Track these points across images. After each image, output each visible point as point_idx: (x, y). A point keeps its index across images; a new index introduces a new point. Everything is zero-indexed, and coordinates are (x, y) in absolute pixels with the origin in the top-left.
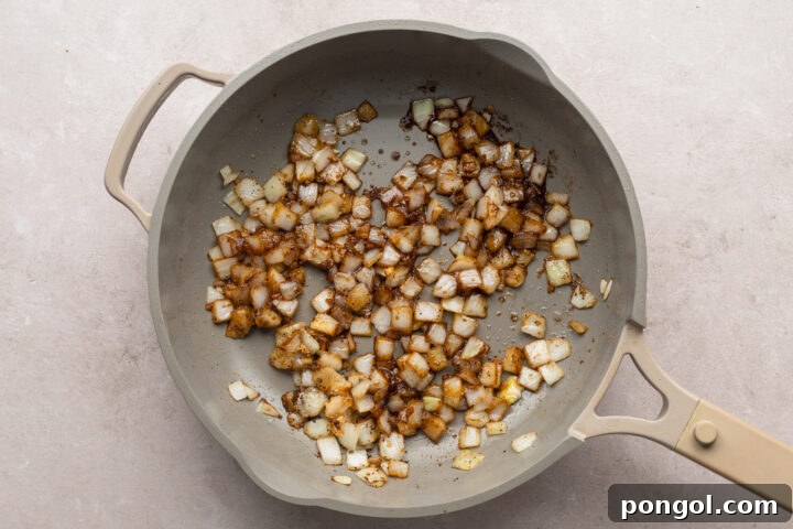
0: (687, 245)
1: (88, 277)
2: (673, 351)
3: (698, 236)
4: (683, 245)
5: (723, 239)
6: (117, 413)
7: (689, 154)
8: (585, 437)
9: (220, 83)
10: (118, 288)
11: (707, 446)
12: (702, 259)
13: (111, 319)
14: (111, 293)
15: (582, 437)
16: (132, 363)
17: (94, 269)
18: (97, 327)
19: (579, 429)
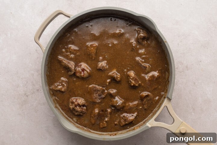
3: (180, 66)
5: (187, 67)
6: (22, 111)
9: (69, 17)
10: (23, 77)
12: (181, 72)
13: (21, 85)
15: (150, 126)
16: (27, 97)
17: (17, 72)
18: (17, 87)
19: (149, 124)
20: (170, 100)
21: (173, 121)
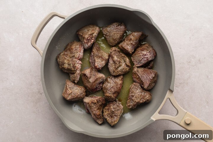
0: (190, 62)
1: (28, 72)
2: (186, 91)
3: (193, 60)
4: (189, 62)
5: (199, 61)
6: (36, 109)
7: (190, 38)
8: (155, 120)
9: (64, 18)
10: (37, 75)
11: (188, 125)
12: (194, 66)
13: (35, 83)
14: (35, 76)
15: (154, 120)
16: (41, 95)
17: (30, 70)
18: (31, 85)
19: (154, 118)
20: (172, 91)
21: (177, 112)
